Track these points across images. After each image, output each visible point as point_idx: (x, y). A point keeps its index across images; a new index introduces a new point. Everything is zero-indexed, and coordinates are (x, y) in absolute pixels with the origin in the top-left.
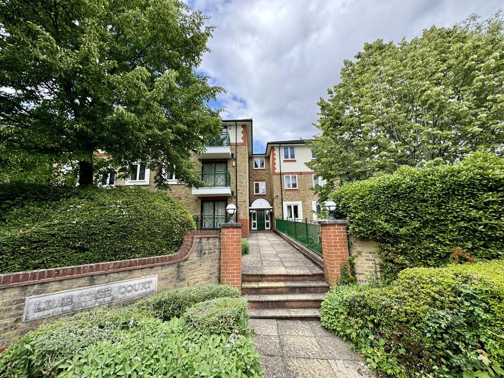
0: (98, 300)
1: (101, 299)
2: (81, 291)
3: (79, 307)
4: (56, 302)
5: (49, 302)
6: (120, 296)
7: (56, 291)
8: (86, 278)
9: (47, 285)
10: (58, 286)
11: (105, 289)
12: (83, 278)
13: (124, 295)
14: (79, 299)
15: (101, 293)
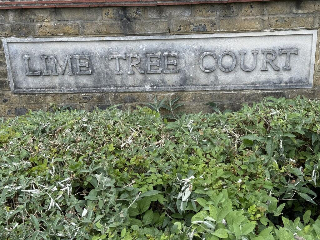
0: (150, 77)
1: (155, 77)
2: (106, 46)
3: (109, 86)
4: (61, 63)
5: (45, 58)
6: (203, 79)
7: (53, 35)
8: (111, 12)
9: (32, 17)
10: (53, 23)
11: (162, 52)
12: (104, 12)
13: (212, 78)
14: (107, 67)
15: (155, 62)
